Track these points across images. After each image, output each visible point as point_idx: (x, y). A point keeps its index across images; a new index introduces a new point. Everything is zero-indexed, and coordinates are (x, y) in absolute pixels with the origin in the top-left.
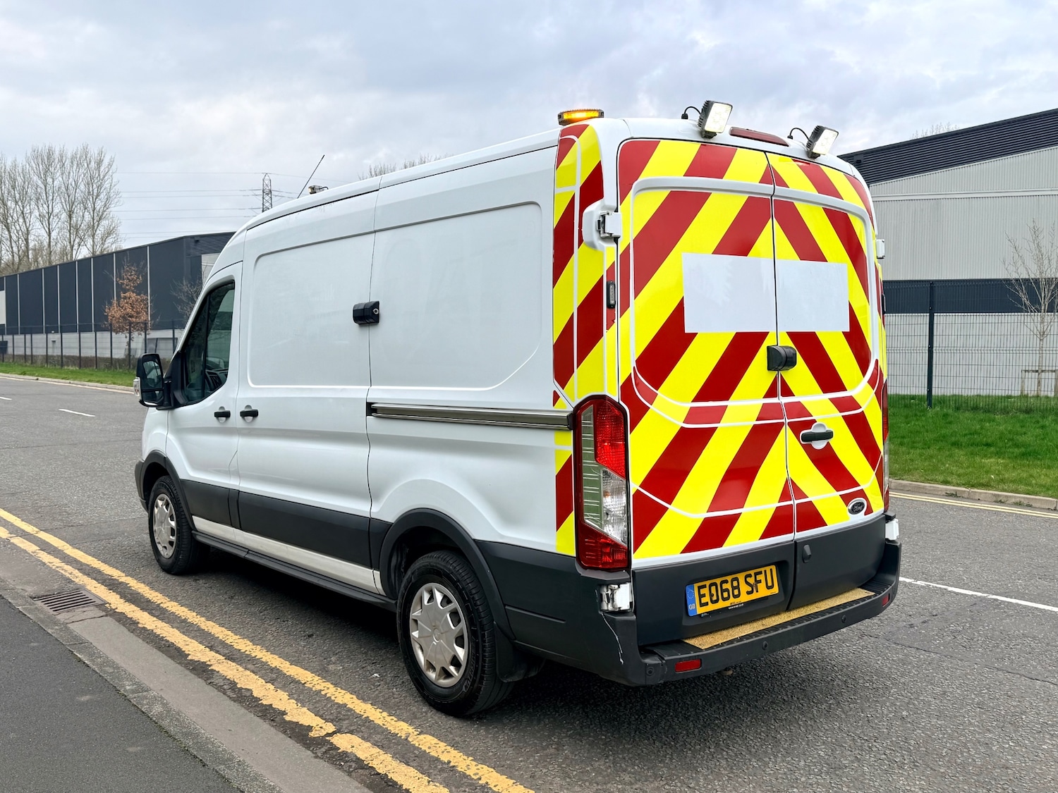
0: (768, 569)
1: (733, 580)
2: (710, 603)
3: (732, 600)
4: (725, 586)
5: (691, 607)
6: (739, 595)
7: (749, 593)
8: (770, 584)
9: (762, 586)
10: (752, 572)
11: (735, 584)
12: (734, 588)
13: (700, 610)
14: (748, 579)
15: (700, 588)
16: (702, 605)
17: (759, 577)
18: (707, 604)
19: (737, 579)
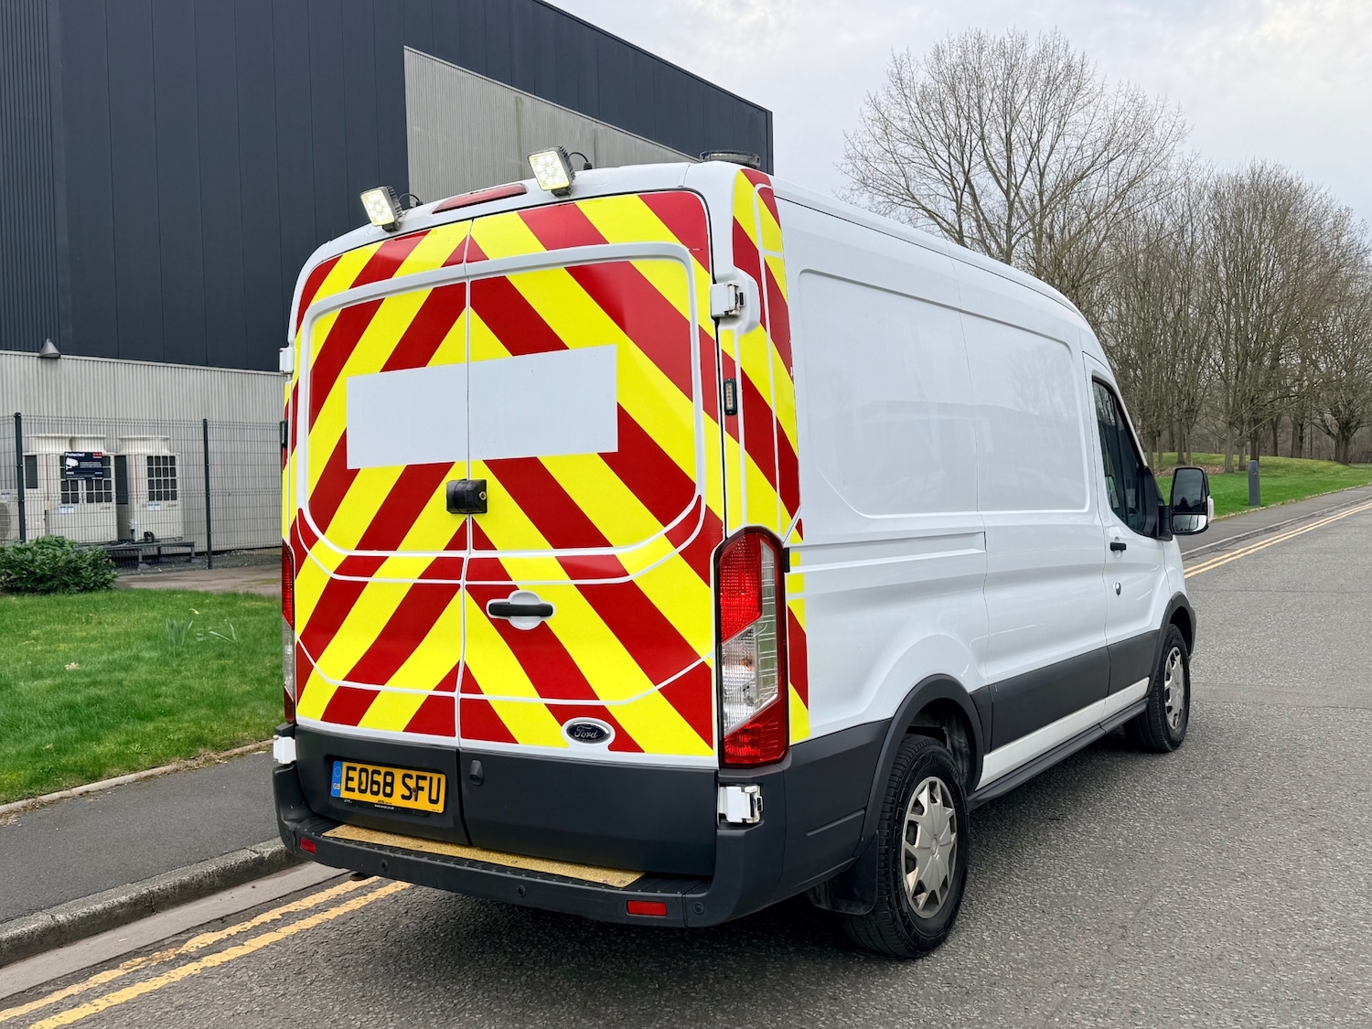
0: (435, 776)
1: (387, 774)
2: (357, 790)
3: (381, 797)
4: (376, 778)
5: (335, 786)
6: (390, 795)
7: (404, 797)
8: (434, 797)
9: (423, 796)
10: (414, 773)
11: (389, 779)
12: (386, 784)
13: (345, 795)
14: (407, 780)
15: (349, 769)
16: (348, 789)
17: (422, 783)
18: (353, 790)
19: (392, 775)
